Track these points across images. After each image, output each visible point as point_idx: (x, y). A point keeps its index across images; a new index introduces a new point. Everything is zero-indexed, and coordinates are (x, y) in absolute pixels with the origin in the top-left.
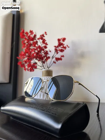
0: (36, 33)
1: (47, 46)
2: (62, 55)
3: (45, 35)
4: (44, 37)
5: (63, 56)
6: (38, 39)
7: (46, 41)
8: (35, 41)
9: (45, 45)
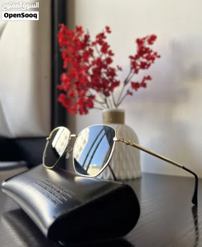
0: (89, 31)
1: (113, 58)
2: (146, 76)
3: (106, 34)
4: (105, 38)
5: (149, 78)
6: (94, 44)
7: (109, 46)
8: (87, 49)
9: (107, 55)
